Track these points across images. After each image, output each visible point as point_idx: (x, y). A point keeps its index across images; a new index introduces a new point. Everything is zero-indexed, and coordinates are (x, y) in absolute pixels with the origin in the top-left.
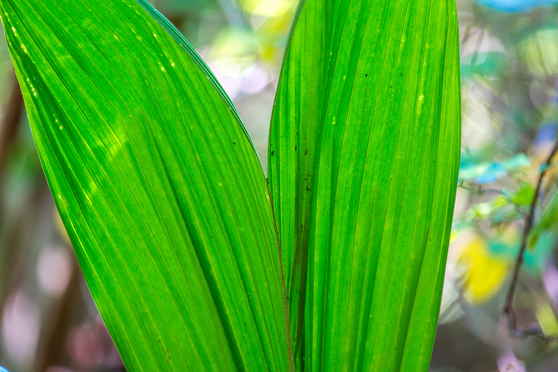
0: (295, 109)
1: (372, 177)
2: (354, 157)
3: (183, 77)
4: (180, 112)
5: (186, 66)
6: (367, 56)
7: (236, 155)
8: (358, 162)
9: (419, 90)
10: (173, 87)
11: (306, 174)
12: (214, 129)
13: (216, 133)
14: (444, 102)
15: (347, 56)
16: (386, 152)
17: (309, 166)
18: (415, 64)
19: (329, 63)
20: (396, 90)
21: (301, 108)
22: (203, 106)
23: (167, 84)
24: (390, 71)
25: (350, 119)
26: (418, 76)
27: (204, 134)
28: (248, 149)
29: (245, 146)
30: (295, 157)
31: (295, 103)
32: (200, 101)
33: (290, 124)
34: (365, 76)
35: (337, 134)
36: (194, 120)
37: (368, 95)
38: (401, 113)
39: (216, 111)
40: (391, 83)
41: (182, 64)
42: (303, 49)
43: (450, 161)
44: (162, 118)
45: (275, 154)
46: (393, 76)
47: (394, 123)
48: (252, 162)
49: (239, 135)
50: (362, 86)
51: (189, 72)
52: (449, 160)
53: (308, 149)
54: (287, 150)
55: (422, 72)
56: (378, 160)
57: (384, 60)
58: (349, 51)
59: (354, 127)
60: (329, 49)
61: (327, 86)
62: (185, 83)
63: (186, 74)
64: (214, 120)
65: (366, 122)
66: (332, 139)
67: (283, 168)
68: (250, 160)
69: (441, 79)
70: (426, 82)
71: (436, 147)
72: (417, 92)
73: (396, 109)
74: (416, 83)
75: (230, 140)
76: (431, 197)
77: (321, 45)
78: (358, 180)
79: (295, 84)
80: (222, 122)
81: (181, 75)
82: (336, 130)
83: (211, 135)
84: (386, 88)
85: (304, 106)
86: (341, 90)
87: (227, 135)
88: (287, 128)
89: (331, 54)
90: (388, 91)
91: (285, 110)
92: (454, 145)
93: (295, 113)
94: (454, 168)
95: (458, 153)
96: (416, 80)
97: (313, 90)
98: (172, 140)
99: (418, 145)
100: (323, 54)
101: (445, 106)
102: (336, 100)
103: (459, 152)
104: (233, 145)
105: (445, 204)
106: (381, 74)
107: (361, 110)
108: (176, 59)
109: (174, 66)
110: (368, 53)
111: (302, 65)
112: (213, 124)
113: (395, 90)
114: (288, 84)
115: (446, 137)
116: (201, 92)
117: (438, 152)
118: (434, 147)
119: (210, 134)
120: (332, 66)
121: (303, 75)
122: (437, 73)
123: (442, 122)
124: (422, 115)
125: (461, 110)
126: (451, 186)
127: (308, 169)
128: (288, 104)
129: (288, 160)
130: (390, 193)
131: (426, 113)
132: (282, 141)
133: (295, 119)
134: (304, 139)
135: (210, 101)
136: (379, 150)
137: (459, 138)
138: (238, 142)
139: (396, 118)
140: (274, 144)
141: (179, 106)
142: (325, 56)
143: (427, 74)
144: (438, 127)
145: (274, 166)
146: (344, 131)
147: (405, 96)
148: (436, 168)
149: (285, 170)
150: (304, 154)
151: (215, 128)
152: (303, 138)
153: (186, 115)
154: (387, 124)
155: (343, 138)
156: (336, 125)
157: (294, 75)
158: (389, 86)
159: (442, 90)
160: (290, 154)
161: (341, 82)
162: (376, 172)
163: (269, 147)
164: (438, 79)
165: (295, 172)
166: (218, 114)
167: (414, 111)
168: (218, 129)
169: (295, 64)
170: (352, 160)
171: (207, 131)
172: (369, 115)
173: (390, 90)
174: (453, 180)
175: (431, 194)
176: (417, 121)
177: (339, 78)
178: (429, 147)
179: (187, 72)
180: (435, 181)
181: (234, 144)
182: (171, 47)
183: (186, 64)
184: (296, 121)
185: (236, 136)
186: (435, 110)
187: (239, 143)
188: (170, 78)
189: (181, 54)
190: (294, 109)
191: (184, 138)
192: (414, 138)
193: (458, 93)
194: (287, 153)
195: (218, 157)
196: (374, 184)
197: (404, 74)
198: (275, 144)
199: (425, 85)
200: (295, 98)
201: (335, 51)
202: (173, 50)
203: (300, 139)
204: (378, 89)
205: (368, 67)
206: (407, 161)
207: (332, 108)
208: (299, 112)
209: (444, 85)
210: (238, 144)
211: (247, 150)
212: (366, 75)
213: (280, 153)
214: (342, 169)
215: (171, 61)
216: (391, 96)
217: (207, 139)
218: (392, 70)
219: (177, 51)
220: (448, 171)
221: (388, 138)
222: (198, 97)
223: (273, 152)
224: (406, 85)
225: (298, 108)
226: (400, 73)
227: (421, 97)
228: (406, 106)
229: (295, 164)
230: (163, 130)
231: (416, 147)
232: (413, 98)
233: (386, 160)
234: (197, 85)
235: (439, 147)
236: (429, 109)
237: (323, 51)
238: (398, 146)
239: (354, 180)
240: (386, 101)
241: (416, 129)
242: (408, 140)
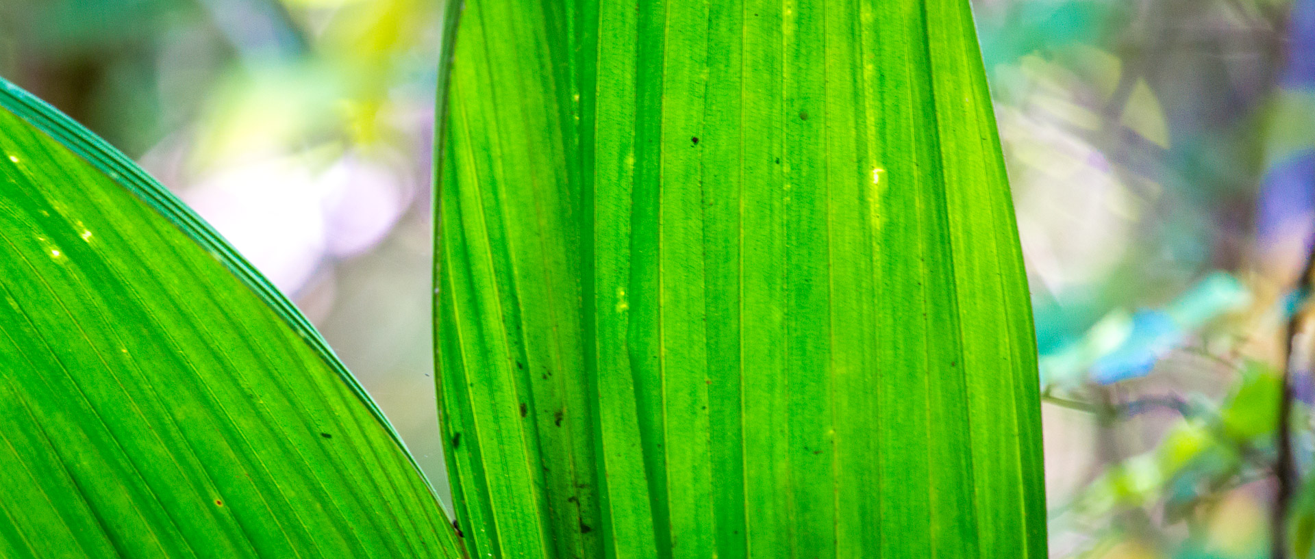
0: (500, 291)
1: (772, 446)
2: (704, 397)
3: (126, 268)
4: (135, 372)
5: (129, 232)
6: (687, 80)
7: (338, 471)
8: (720, 411)
9: (866, 152)
10: (98, 301)
11: (570, 483)
12: (253, 406)
13: (259, 415)
14: (950, 176)
15: (627, 93)
16: (800, 363)
17: (574, 458)
18: (838, 80)
19: (574, 129)
20: (796, 168)
21: (518, 284)
22: (204, 342)
23: (77, 296)
24: (764, 112)
25: (670, 285)
26: (856, 109)
27: (224, 424)
28: (376, 445)
29: (365, 436)
30: (526, 437)
31: (496, 271)
32: (193, 327)
33: (492, 339)
34: (692, 143)
35: (637, 337)
36: (182, 388)
37: (712, 201)
38: (824, 233)
39: (250, 347)
40: (776, 147)
41: (118, 229)
42: (488, 105)
43: (1004, 351)
44: (82, 403)
45: (462, 440)
46: (778, 125)
47: (806, 268)
48: (396, 482)
49: (338, 408)
50: (687, 176)
51: (143, 246)
52: (1002, 349)
53: (562, 407)
54: (496, 419)
55: (864, 97)
56: (778, 391)
57: (741, 82)
58: (629, 78)
59: (688, 307)
60: (569, 87)
61: (582, 199)
62: (136, 285)
63: (136, 256)
64: (250, 377)
65: (721, 282)
66: (625, 356)
67: (498, 479)
68: (388, 476)
69: (929, 106)
70: (882, 125)
71: (951, 316)
72: (859, 161)
73: (804, 226)
74: (853, 133)
75: (309, 428)
76: (964, 473)
77: (544, 80)
78: (730, 467)
79: (485, 213)
80: (274, 379)
81: (117, 263)
82: (634, 326)
83: (245, 425)
84: (763, 169)
85: (526, 276)
86: (627, 201)
87: (300, 415)
88: (485, 353)
89: (577, 97)
90: (771, 173)
91: (470, 301)
92: (1007, 298)
93: (501, 302)
94: (1020, 369)
95: (1024, 321)
96: (851, 123)
97: (543, 222)
98: (124, 464)
99: (895, 320)
100: (556, 106)
101: (955, 186)
102: (617, 234)
103: (1027, 317)
104: (324, 441)
105: (1012, 484)
106: (740, 126)
107: (697, 249)
108: (96, 217)
109: (90, 238)
110: (686, 72)
111: (496, 152)
112: (246, 390)
113: (792, 169)
114: (464, 218)
115: (977, 280)
116: (192, 301)
117: (960, 332)
118: (946, 317)
119: (243, 422)
120: (586, 131)
121: (506, 184)
122: (913, 91)
123: (957, 238)
124: (890, 227)
125: (1009, 188)
126: (1022, 425)
127: (575, 465)
128: (475, 280)
129: (507, 452)
130: (837, 486)
131: (902, 220)
132: (477, 399)
133: (504, 321)
134: (545, 377)
135: (225, 322)
136: (778, 361)
137: (1019, 276)
138: (336, 429)
139: (810, 254)
140: (454, 412)
141: (128, 357)
142: (561, 111)
143: (882, 100)
144: (948, 255)
145: (467, 478)
146: (659, 326)
147: (826, 179)
148: (965, 381)
149: (503, 483)
150: (554, 424)
151: (254, 400)
152: (540, 376)
153: (156, 379)
154: (786, 278)
155: (660, 345)
156: (632, 311)
157: (477, 189)
158: (771, 162)
159: (938, 138)
160: (509, 432)
161: (620, 177)
162: (778, 429)
163: (443, 423)
164: (920, 107)
165: (535, 482)
166: (257, 356)
167: (863, 219)
168: (267, 401)
169: (474, 152)
170: (698, 408)
171: (232, 414)
172: (727, 260)
173: (775, 172)
174: (1026, 406)
175: (963, 462)
176: (877, 248)
177: (613, 165)
178: (930, 322)
179: (135, 249)
180: (968, 420)
181: (327, 436)
182: (75, 185)
183: (128, 227)
184: (508, 328)
185: (330, 412)
186: (928, 203)
187: (342, 430)
188: (84, 276)
189: (108, 199)
190: (496, 293)
191: (161, 450)
192: (879, 301)
193: (989, 137)
194: (499, 432)
195: (280, 485)
196: (782, 466)
197: (811, 113)
198: (457, 410)
199: (882, 135)
200: (493, 258)
201: (587, 85)
202: (82, 192)
203: (533, 380)
204: (740, 176)
205: (694, 113)
206: (870, 377)
207: (607, 264)
208: (514, 297)
209: (940, 123)
210: (339, 434)
211: (371, 448)
212: (695, 140)
213: (479, 435)
214: (672, 441)
215: (79, 227)
216: (781, 188)
217: (235, 441)
218: (771, 108)
219: (93, 193)
220: (1003, 382)
221: (796, 320)
222: (184, 318)
223: (458, 435)
224: (823, 146)
225: (507, 288)
226: (796, 114)
227: (876, 175)
228: (833, 208)
229: (530, 458)
230: (89, 437)
231: (889, 330)
232: (851, 183)
233: (803, 385)
234: (176, 281)
235: (961, 315)
236: (908, 205)
237: (553, 96)
238: (833, 337)
239: (719, 467)
240: (771, 205)
241: (879, 274)
242: (861, 315)
